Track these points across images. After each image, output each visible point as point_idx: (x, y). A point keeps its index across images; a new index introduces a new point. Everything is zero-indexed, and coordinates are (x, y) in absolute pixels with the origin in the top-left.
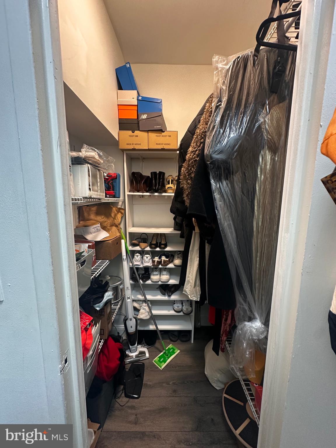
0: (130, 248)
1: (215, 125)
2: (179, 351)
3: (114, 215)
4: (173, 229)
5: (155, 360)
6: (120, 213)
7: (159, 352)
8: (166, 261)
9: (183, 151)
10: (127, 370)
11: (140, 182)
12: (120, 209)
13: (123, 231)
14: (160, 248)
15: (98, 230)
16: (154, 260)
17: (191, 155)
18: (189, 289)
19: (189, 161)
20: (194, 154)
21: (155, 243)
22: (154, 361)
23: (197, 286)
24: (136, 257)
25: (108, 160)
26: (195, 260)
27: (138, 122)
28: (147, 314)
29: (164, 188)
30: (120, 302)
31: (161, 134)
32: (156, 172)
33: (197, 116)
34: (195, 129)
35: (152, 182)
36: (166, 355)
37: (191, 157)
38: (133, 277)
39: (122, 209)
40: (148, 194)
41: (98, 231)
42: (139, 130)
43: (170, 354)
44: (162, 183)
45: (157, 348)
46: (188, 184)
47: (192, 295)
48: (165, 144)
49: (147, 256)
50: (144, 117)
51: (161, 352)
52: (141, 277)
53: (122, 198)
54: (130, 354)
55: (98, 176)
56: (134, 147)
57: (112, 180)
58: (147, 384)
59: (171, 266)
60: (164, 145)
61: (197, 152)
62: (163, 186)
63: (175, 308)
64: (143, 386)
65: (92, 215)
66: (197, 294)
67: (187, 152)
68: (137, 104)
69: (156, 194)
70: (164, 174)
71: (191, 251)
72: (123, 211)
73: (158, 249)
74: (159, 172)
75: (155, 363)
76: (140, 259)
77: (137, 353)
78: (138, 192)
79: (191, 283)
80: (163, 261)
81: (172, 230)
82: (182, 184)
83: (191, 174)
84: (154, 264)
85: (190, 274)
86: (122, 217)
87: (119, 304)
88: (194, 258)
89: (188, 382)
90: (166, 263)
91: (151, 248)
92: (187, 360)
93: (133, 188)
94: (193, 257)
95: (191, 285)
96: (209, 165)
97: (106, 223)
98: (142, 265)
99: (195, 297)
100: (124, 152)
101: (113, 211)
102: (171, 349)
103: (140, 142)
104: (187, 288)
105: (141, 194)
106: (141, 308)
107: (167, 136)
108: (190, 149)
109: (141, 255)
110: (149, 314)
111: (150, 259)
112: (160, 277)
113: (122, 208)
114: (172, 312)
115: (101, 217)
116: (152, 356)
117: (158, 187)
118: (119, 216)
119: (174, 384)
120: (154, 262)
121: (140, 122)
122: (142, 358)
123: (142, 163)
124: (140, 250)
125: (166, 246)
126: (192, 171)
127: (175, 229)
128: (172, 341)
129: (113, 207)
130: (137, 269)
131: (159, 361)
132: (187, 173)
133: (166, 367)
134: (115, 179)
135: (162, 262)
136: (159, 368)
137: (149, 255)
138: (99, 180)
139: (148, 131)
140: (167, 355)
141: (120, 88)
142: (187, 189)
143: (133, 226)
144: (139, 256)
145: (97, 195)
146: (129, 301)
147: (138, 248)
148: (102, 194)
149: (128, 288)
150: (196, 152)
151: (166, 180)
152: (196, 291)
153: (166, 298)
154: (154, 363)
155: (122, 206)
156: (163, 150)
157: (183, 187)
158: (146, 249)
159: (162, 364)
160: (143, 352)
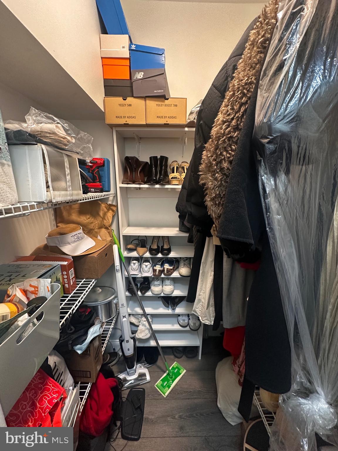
0: (125, 254)
1: (285, 60)
2: (185, 371)
3: (103, 213)
4: (178, 229)
5: (158, 384)
6: (111, 211)
7: (162, 372)
8: (170, 270)
9: (204, 122)
10: (124, 400)
11: (136, 170)
12: (110, 205)
13: (115, 233)
14: (162, 254)
15: (78, 238)
16: (155, 268)
17: (221, 128)
18: (200, 309)
19: (218, 138)
20: (228, 126)
21: (157, 248)
22: (156, 385)
23: (210, 306)
24: (132, 264)
25: (81, 137)
26: (209, 275)
27: (132, 83)
28: (147, 331)
29: (167, 178)
30: (114, 319)
31: (164, 102)
32: (157, 157)
33: (230, 59)
34: (226, 82)
35: (152, 170)
36: (170, 377)
37: (222, 131)
38: (129, 289)
39: (114, 206)
40: (146, 186)
41: (80, 239)
42: (133, 96)
43: (175, 376)
44: (164, 172)
45: (159, 367)
46: (216, 179)
47: (204, 318)
48: (169, 117)
49: (147, 264)
50: (140, 75)
51: (165, 372)
52: (140, 287)
53: (112, 191)
54: (128, 378)
55: (67, 165)
56: (126, 121)
57: (98, 167)
58: (148, 418)
59: (175, 274)
60: (167, 119)
61: (233, 121)
62: (166, 175)
63: (180, 321)
64: (143, 421)
65: (73, 214)
66: (210, 316)
67: (213, 122)
68: (129, 57)
69: (157, 186)
70: (166, 159)
71: (203, 262)
72: (115, 209)
73: (160, 255)
74: (161, 156)
75: (157, 389)
76: (137, 267)
77: (135, 376)
78: (134, 183)
79: (202, 302)
80: (166, 270)
81: (178, 231)
82: (202, 179)
83: (221, 162)
84: (156, 274)
85: (202, 291)
86: (113, 216)
87: (113, 322)
88: (208, 272)
89: (197, 415)
90: (170, 272)
91: (151, 254)
92: (195, 384)
93: (127, 179)
94: (206, 270)
95: (202, 305)
96: (267, 145)
97: (93, 225)
98: (140, 274)
99: (208, 320)
100: (113, 128)
101: (101, 208)
102: (175, 369)
103: (134, 114)
104: (197, 308)
105: (137, 186)
106: (140, 323)
107: (173, 105)
108: (220, 117)
109: (139, 262)
110: (149, 331)
111: (150, 268)
112: (162, 287)
113: (114, 204)
114: (177, 327)
115: (86, 217)
116: (154, 379)
117: (160, 177)
118: (110, 214)
119: (180, 417)
120: (154, 271)
121: (134, 84)
122: (142, 382)
123: (138, 145)
124: (138, 256)
125: (169, 251)
126: (223, 157)
127: (181, 230)
128: (176, 357)
129: (102, 203)
130: (134, 279)
131: (162, 385)
132: (214, 160)
133: (170, 393)
134: (101, 166)
135: (164, 271)
136: (162, 395)
137: (149, 263)
138: (68, 171)
139: (145, 98)
140: (172, 378)
141: (104, 31)
142: (213, 188)
143: (129, 226)
144: (137, 264)
145: (66, 195)
146: (125, 321)
147: (134, 254)
148: (75, 192)
149: (123, 305)
150: (231, 122)
151: (170, 167)
152: (209, 312)
153: (169, 311)
154: (156, 387)
155: (113, 201)
156: (166, 125)
157: (204, 184)
158: (145, 256)
159: (166, 389)
160: (144, 374)
